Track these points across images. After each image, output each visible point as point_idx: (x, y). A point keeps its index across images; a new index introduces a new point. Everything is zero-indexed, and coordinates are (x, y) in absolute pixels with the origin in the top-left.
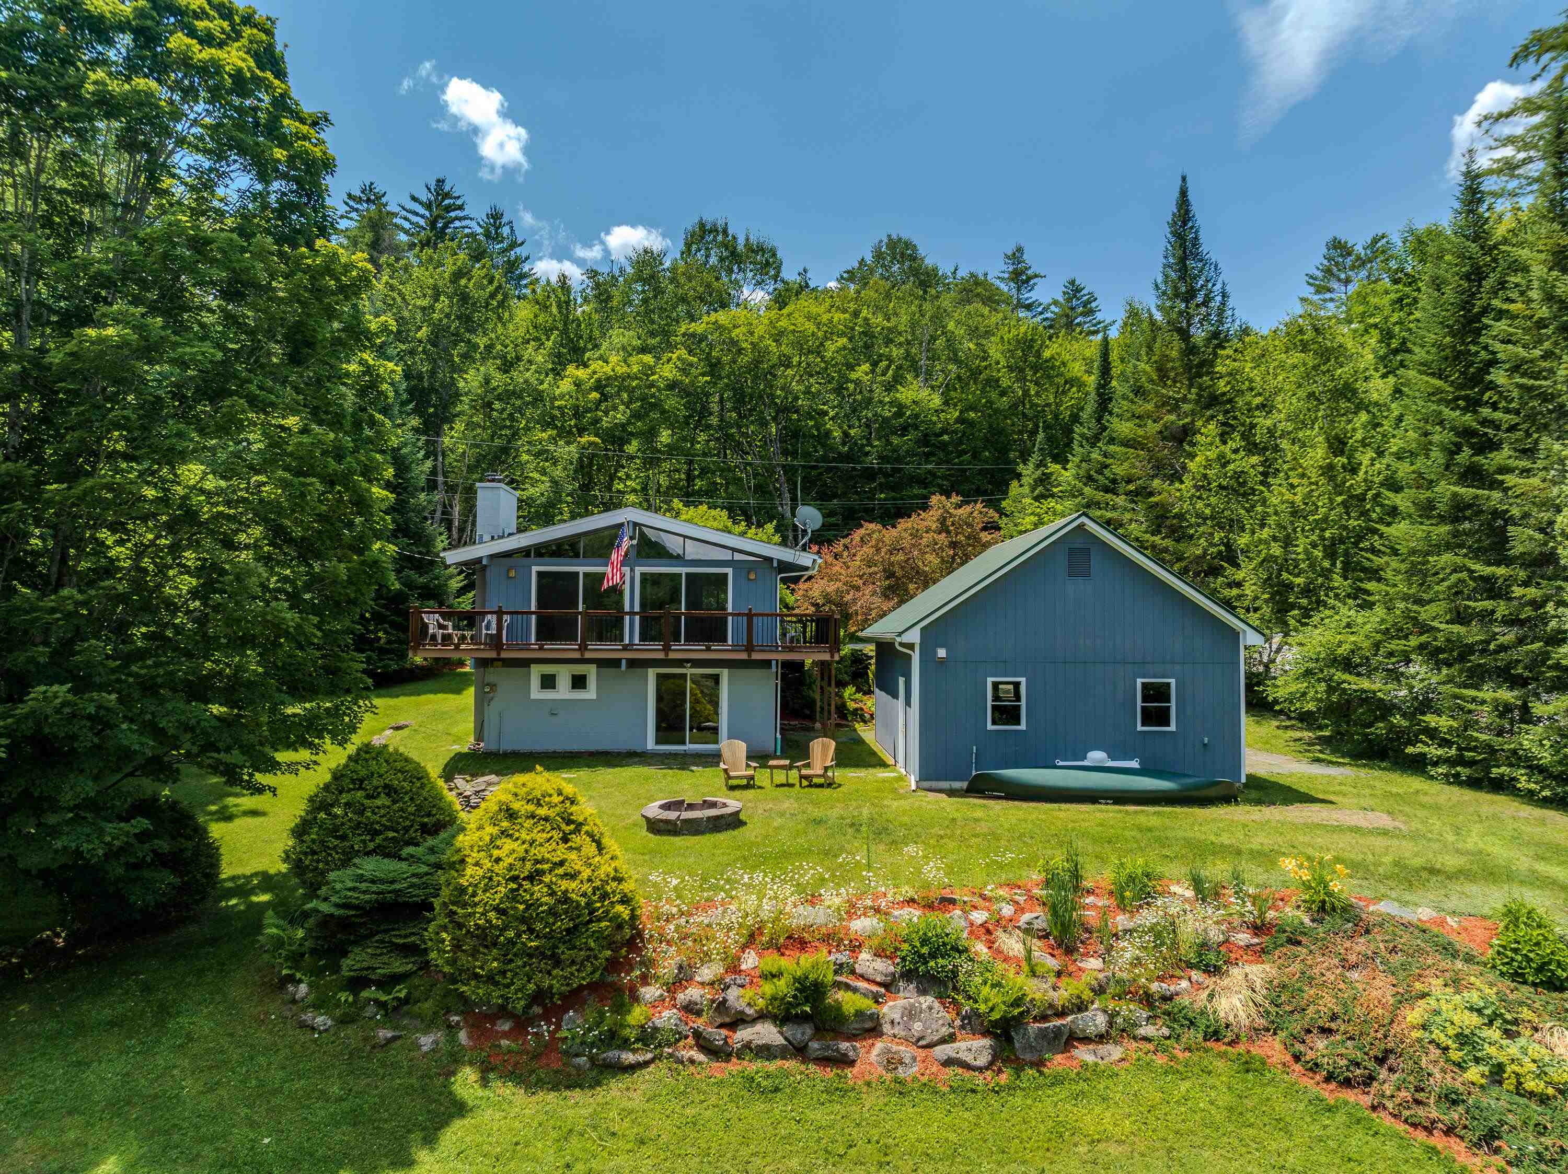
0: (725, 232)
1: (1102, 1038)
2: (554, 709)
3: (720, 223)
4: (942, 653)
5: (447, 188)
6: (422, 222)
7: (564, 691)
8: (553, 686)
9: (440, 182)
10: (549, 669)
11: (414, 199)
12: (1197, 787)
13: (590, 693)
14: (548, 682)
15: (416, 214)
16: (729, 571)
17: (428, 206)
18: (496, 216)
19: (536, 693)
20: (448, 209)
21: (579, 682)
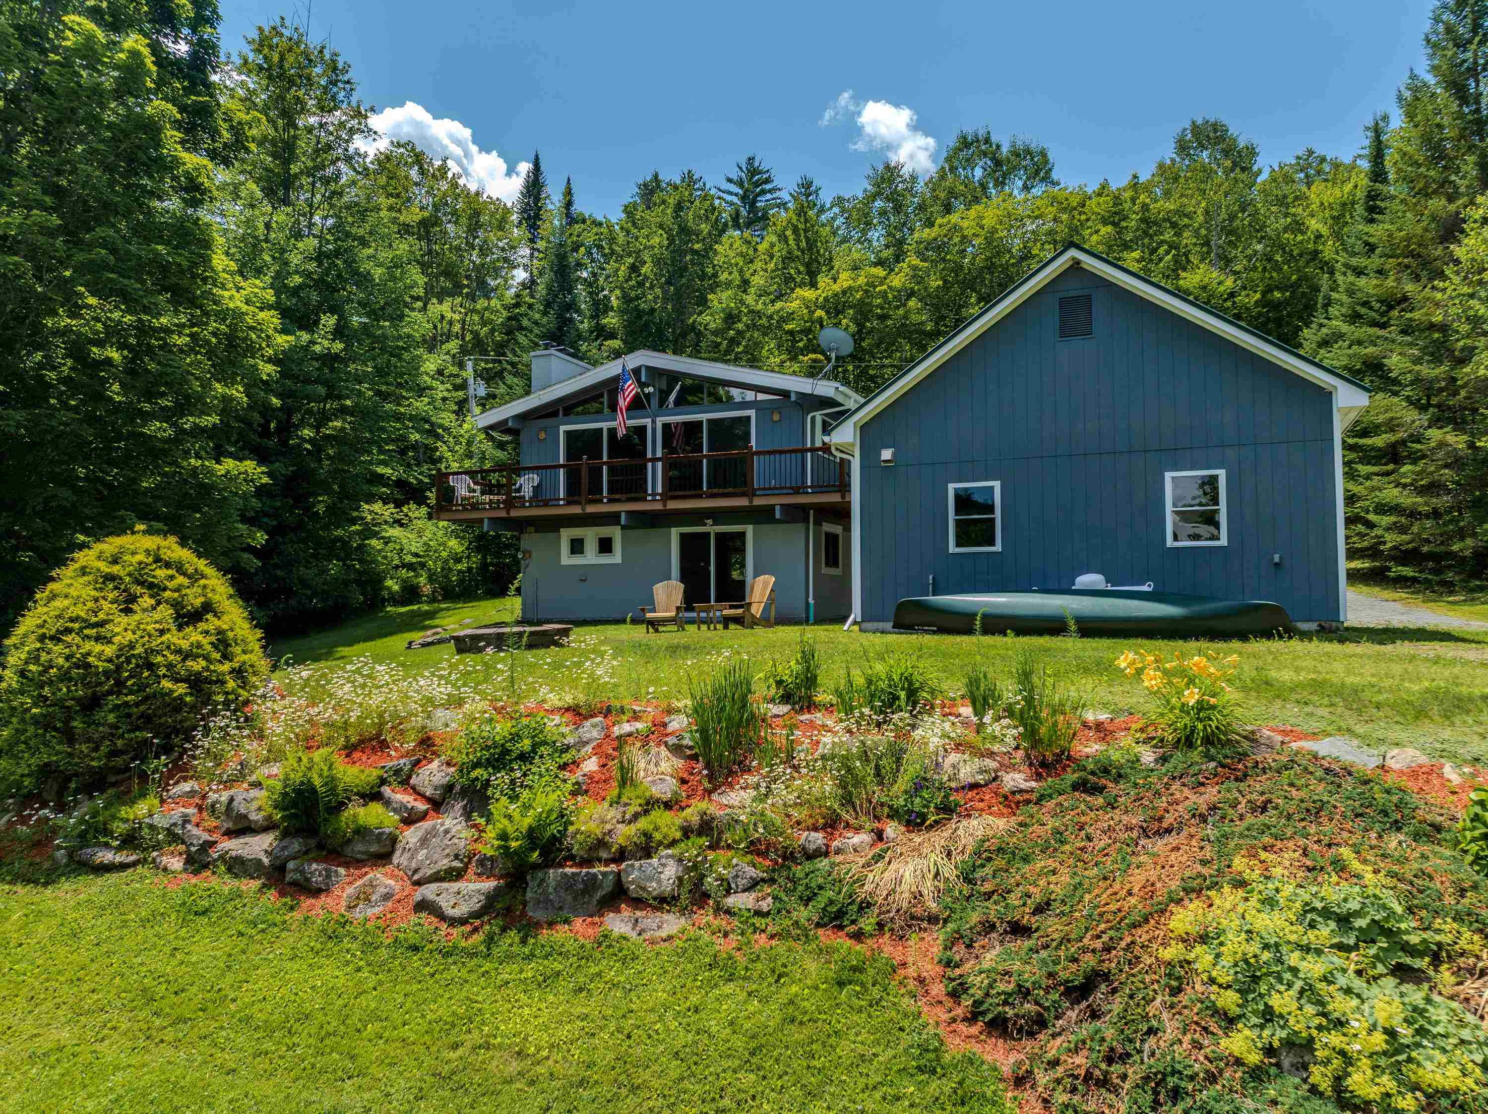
0: (987, 141)
1: (664, 902)
2: (584, 575)
3: (982, 134)
4: (887, 454)
5: (756, 164)
6: (735, 199)
7: (591, 557)
8: (581, 551)
9: (751, 160)
10: (577, 532)
11: (730, 180)
12: (1216, 615)
13: (616, 557)
14: (577, 547)
15: (730, 193)
16: (752, 413)
17: (740, 184)
18: (807, 186)
19: (566, 559)
20: (757, 184)
21: (605, 546)
